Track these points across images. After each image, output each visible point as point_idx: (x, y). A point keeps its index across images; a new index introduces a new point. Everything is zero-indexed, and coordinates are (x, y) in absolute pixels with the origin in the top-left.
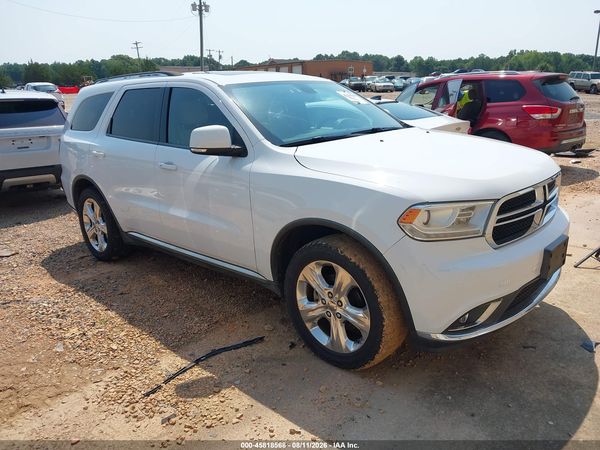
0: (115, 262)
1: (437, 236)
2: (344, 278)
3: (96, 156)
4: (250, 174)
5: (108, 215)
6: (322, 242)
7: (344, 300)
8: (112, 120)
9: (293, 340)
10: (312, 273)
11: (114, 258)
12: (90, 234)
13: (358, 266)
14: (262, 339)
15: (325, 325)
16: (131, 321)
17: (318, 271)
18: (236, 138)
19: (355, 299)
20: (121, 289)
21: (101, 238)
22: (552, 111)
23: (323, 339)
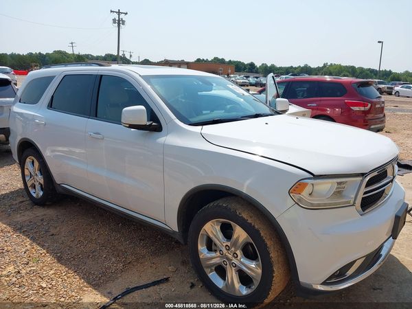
1: (319, 205)
2: (240, 234)
3: (38, 124)
4: (164, 145)
5: (44, 169)
6: (222, 203)
7: (239, 252)
8: (52, 97)
9: (192, 281)
10: (212, 228)
11: (48, 203)
12: (29, 184)
13: (254, 226)
14: (167, 280)
15: (221, 271)
16: (60, 260)
17: (218, 228)
18: (152, 116)
19: (249, 253)
20: (53, 231)
21: (38, 187)
22: (365, 105)
23: (220, 283)
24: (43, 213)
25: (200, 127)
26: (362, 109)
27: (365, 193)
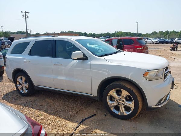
0: (30, 96)
2: (125, 93)
3: (25, 62)
4: (90, 65)
7: (124, 99)
8: (30, 50)
10: (113, 93)
11: (30, 95)
13: (131, 89)
22: (141, 47)
24: (29, 99)
25: (103, 57)
26: (141, 48)
27: (165, 74)
